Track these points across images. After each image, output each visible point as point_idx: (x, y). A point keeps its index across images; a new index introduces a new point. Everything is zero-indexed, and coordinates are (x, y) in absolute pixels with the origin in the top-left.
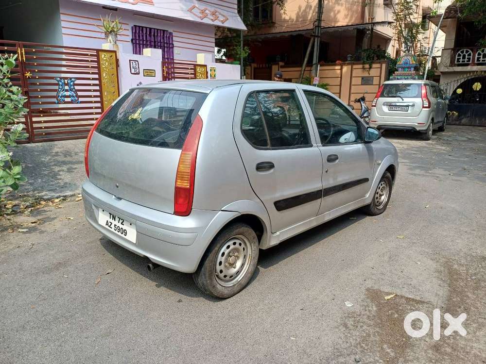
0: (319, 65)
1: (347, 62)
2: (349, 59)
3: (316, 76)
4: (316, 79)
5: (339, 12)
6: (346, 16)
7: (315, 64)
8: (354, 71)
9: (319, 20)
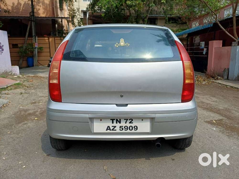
0: (37, 37)
1: (51, 36)
2: (52, 34)
3: (36, 43)
4: (36, 44)
5: (39, 9)
6: (44, 13)
7: (34, 36)
8: (56, 41)
9: (33, 12)
